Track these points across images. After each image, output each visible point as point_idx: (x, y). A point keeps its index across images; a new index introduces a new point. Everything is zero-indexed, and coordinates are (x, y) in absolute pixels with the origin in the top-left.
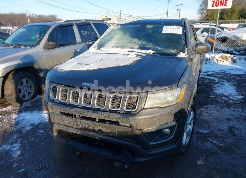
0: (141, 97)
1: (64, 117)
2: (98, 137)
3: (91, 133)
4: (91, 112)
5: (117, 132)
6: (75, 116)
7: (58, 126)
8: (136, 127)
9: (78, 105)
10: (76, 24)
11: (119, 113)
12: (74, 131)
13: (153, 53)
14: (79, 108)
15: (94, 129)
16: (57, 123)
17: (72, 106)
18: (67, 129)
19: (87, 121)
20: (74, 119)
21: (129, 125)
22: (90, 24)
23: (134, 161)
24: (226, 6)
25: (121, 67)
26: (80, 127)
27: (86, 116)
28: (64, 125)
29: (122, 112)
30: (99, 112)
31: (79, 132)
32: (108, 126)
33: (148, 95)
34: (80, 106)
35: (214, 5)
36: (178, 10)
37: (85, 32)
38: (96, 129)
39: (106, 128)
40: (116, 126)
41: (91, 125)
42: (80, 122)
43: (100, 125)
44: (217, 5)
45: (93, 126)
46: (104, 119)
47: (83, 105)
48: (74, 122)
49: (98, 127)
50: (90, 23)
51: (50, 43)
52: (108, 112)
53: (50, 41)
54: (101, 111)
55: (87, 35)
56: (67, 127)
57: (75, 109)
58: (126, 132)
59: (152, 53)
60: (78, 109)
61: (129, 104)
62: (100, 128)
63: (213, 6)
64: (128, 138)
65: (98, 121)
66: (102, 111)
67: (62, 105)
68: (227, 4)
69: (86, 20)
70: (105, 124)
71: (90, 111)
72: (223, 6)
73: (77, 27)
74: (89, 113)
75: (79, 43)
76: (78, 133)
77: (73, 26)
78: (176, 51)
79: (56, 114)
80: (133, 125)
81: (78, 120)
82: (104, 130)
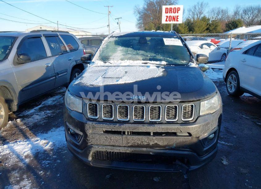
0: (195, 106)
1: (109, 136)
2: (153, 152)
3: (144, 149)
4: (147, 126)
5: (175, 143)
6: (124, 133)
7: (100, 147)
8: (196, 135)
9: (129, 121)
10: (44, 35)
11: (178, 123)
12: (122, 150)
13: (167, 64)
14: (130, 123)
15: (149, 144)
16: (97, 145)
17: (121, 123)
18: (112, 149)
19: (140, 137)
20: (124, 136)
21: (188, 134)
22: (58, 36)
23: (190, 170)
24: (178, 21)
25: (157, 78)
26: (131, 145)
27: (140, 131)
28: (109, 145)
29: (181, 122)
30: (156, 125)
31: (129, 150)
32: (165, 138)
33: (201, 103)
34: (132, 121)
35: (168, 20)
36: (118, 23)
37: (54, 45)
38: (151, 143)
39: (162, 141)
40: (175, 137)
41: (146, 140)
42: (132, 138)
43: (156, 139)
44: (170, 20)
45: (148, 140)
46: (162, 131)
47: (135, 119)
48: (124, 140)
49: (154, 141)
50: (57, 34)
51: (21, 57)
52: (165, 123)
53: (20, 55)
54: (157, 124)
55: (56, 48)
56: (113, 148)
57: (127, 125)
58: (186, 142)
59: (165, 64)
60: (130, 125)
61: (185, 114)
62: (156, 142)
63: (166, 21)
64: (186, 148)
65: (153, 135)
66: (159, 124)
67: (108, 123)
68: (178, 20)
69: (52, 31)
70: (162, 137)
71: (144, 125)
72: (175, 21)
73: (46, 39)
74: (144, 127)
75: (50, 57)
76: (128, 152)
77: (41, 38)
78: (186, 62)
79: (99, 135)
80: (193, 134)
81: (129, 137)
82: (161, 143)
